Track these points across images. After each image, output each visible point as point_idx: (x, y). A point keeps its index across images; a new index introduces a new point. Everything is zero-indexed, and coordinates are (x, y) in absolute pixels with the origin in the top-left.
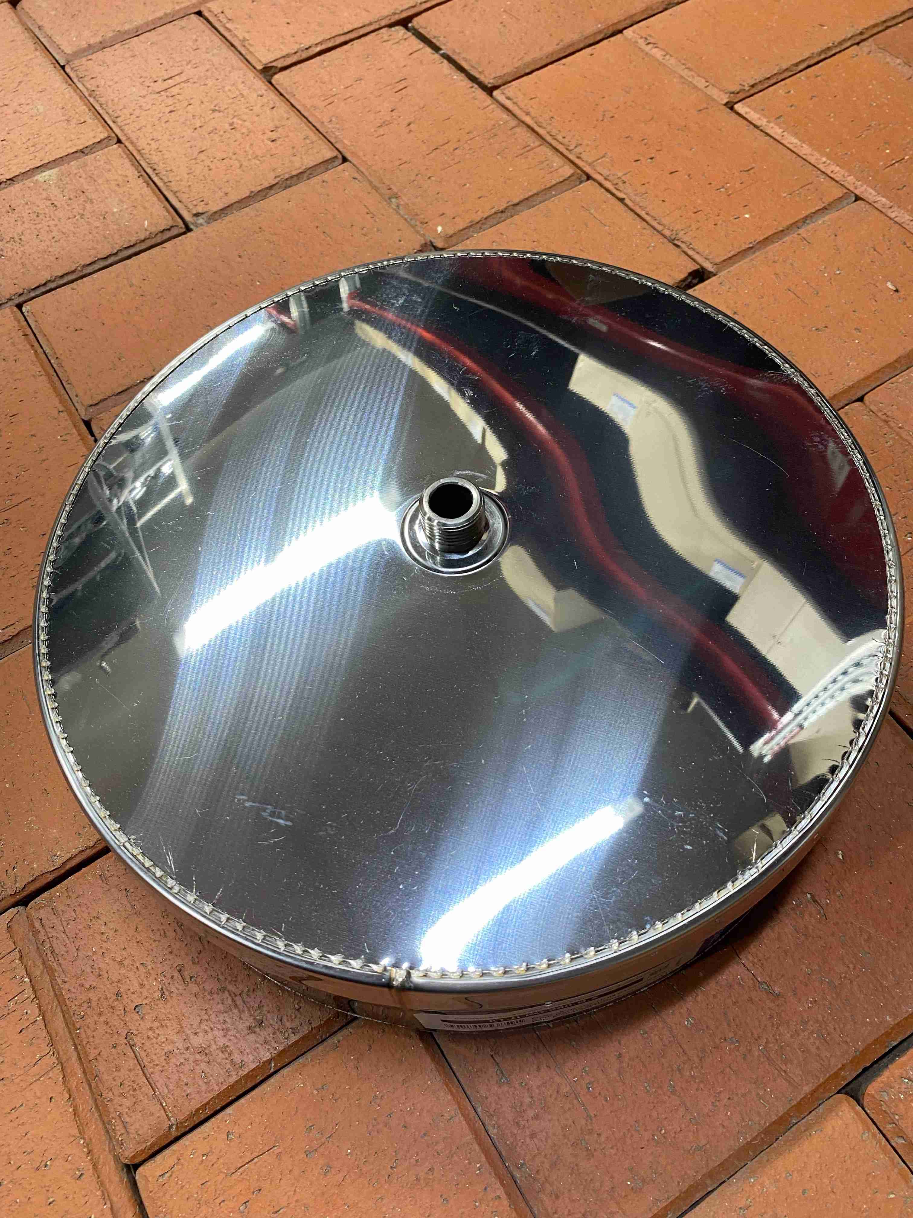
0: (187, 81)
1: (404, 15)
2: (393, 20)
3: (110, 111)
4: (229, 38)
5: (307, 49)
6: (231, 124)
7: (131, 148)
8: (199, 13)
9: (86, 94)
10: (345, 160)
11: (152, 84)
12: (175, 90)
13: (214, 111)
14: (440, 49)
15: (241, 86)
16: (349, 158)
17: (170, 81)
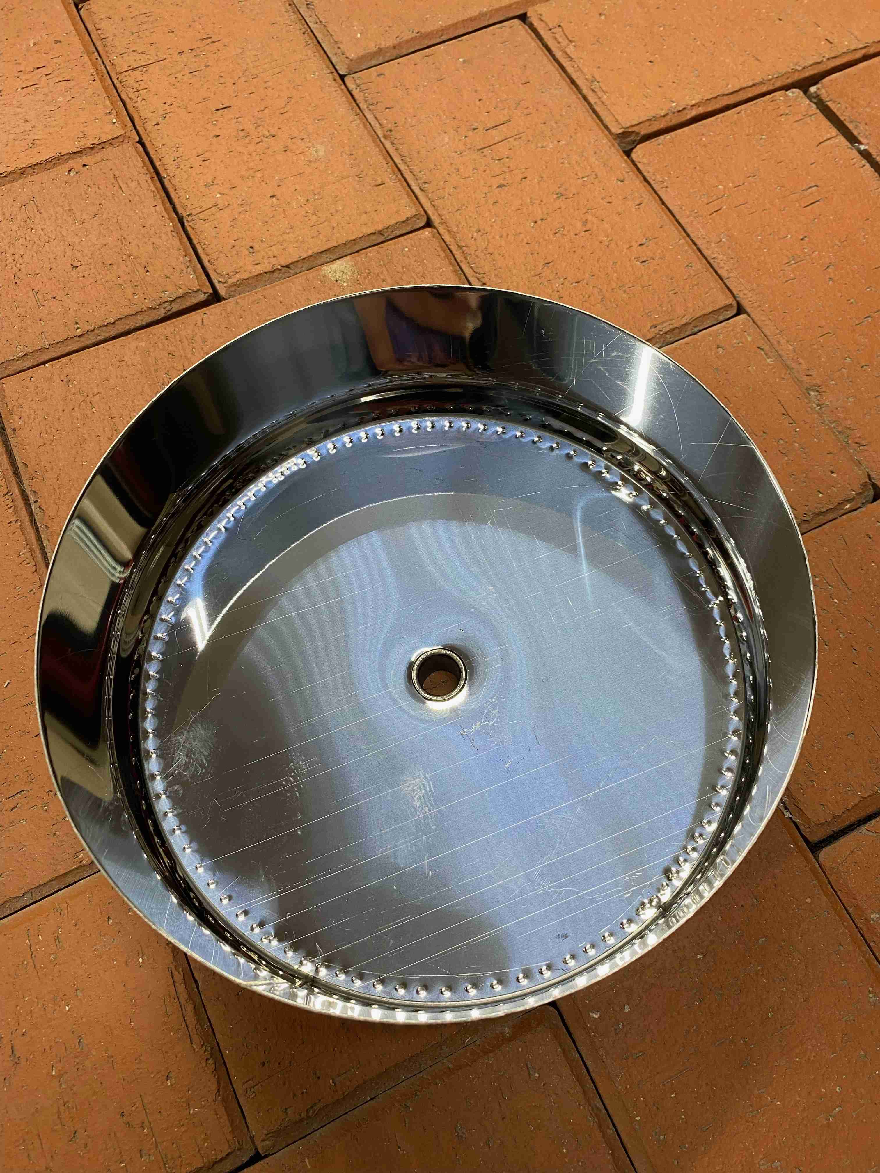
0: (518, 137)
1: (807, 74)
2: (789, 81)
3: (416, 169)
4: (570, 70)
5: (679, 111)
6: (585, 222)
7: (447, 238)
8: (523, 17)
9: (380, 133)
10: (740, 310)
11: (470, 133)
12: (503, 149)
13: (560, 195)
14: (860, 143)
15: (593, 159)
16: (748, 310)
17: (493, 132)
